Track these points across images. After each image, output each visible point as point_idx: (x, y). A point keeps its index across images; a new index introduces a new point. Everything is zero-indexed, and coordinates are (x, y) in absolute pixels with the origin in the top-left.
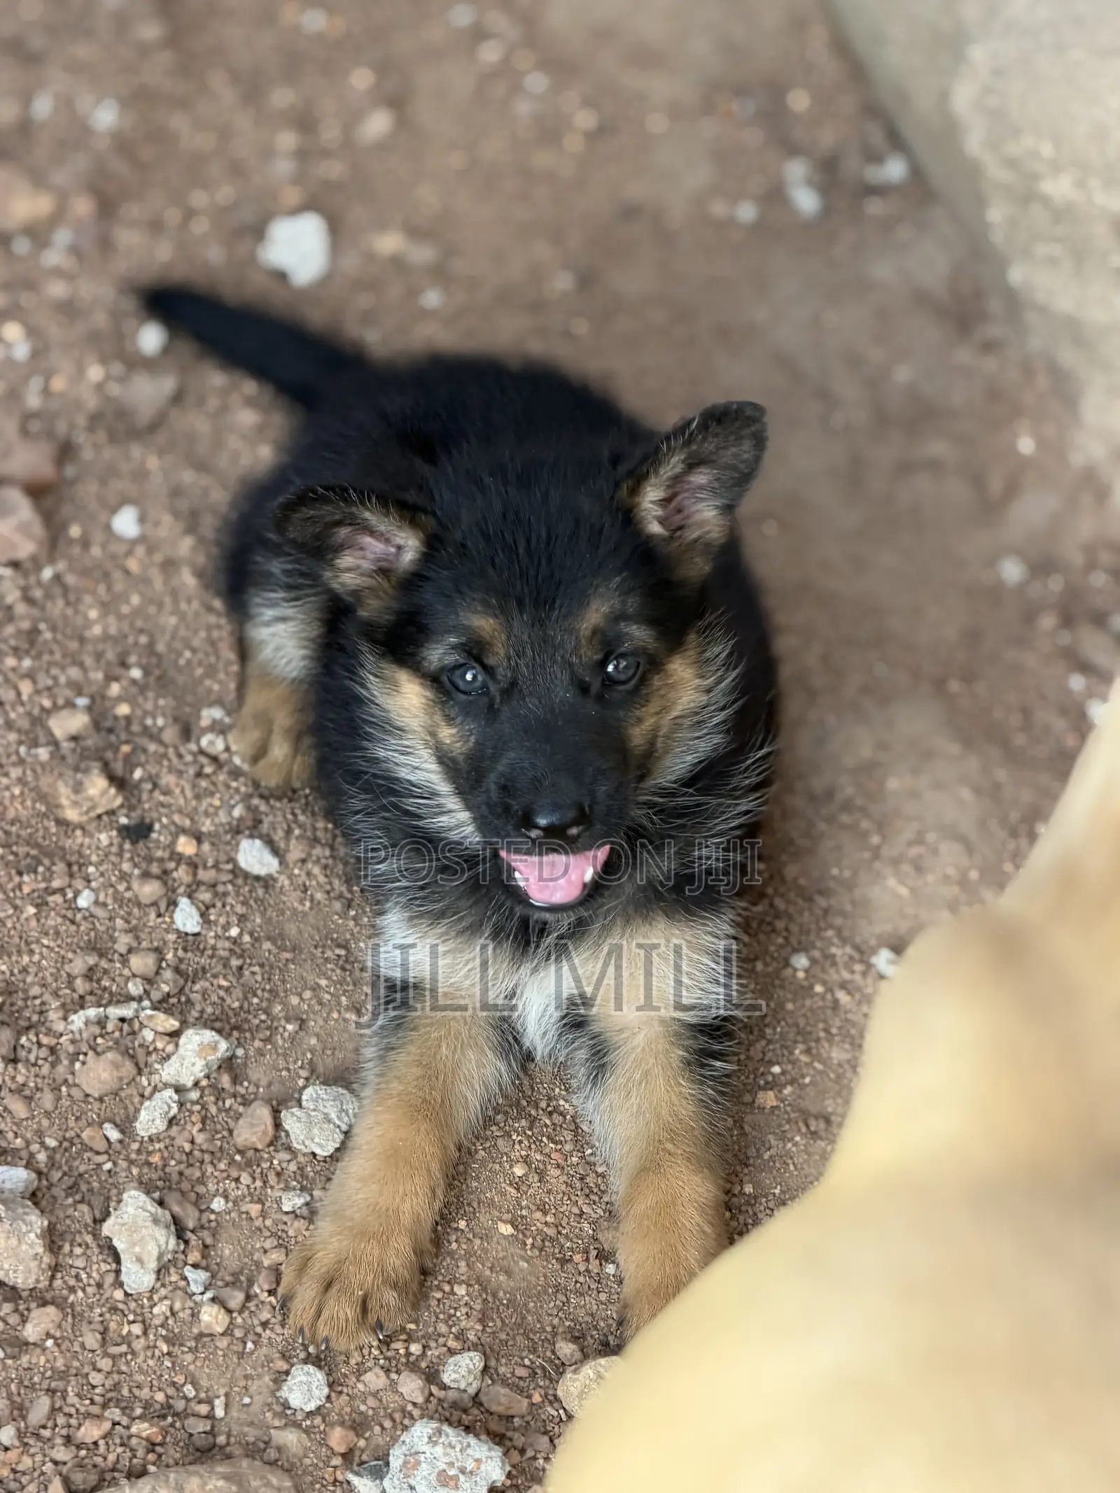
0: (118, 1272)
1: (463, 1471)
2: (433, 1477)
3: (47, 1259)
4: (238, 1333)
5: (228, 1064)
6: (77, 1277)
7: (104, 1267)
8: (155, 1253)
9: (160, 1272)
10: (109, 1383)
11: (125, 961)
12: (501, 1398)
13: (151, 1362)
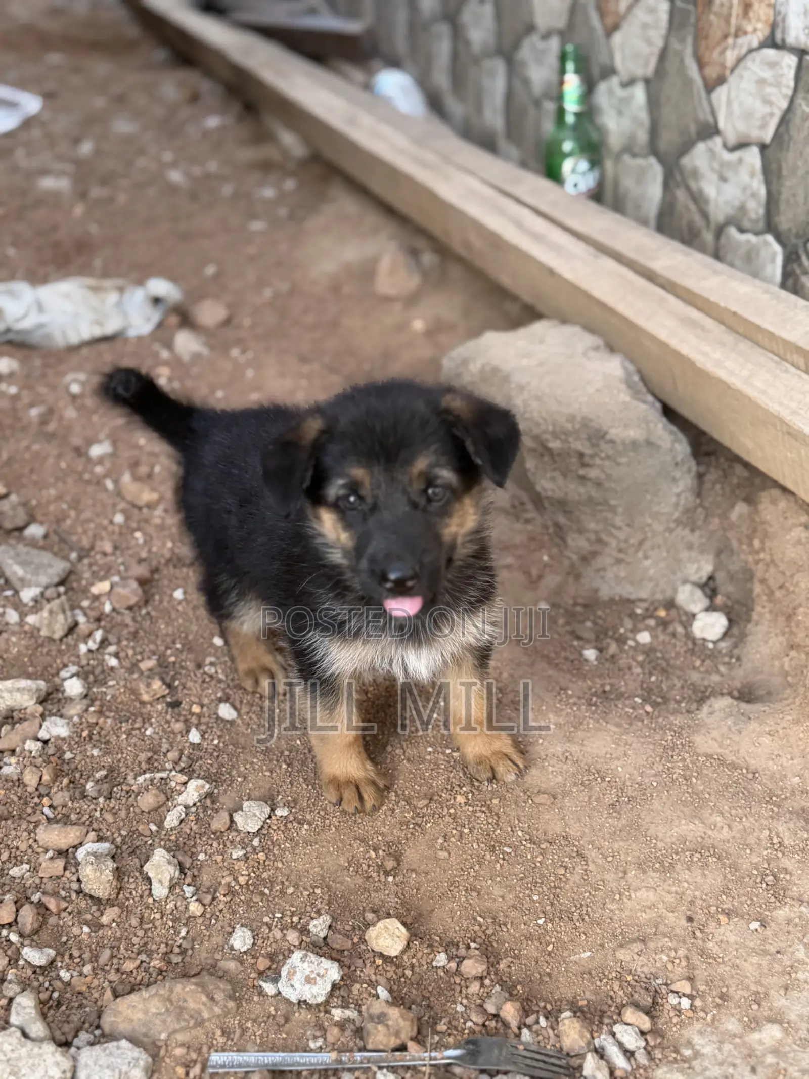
0: (150, 890)
1: (318, 975)
2: (303, 979)
3: (114, 883)
4: (208, 916)
5: (209, 795)
6: (131, 893)
7: (144, 888)
8: (168, 878)
9: (171, 888)
10: (142, 942)
11: (165, 755)
12: (338, 942)
13: (163, 931)
